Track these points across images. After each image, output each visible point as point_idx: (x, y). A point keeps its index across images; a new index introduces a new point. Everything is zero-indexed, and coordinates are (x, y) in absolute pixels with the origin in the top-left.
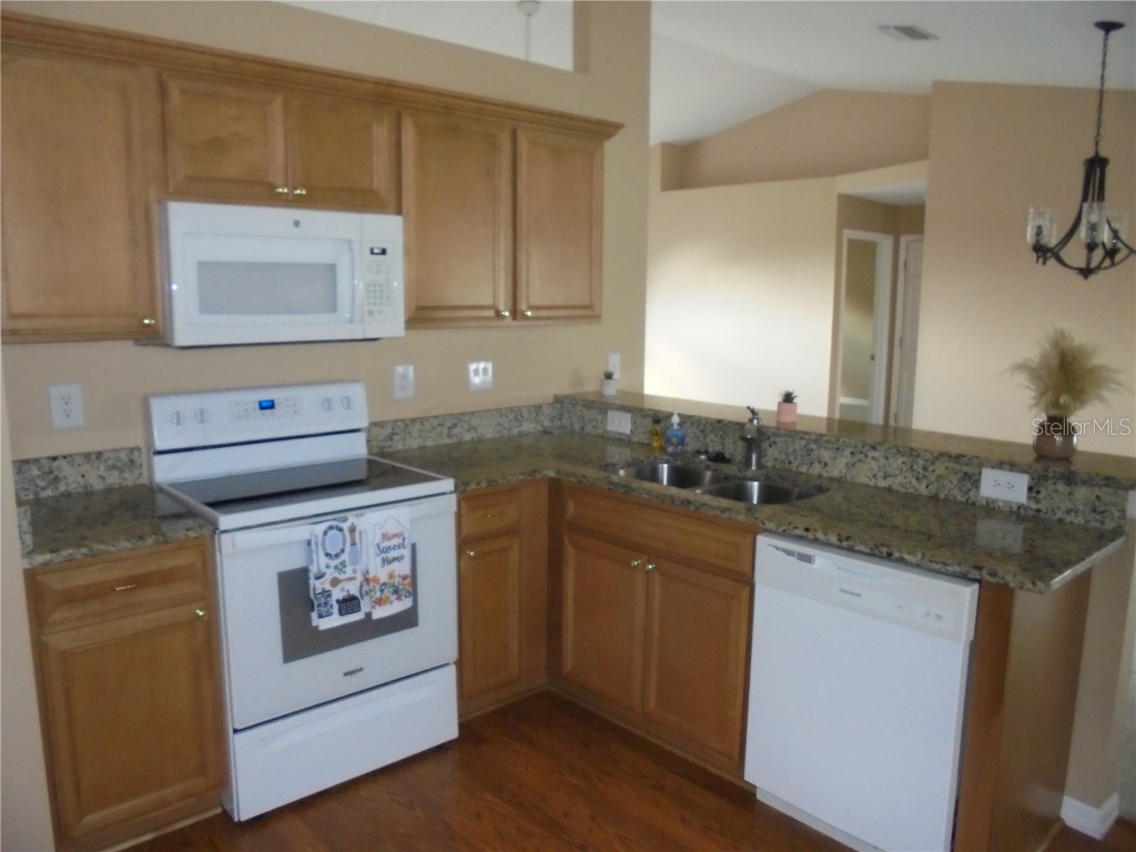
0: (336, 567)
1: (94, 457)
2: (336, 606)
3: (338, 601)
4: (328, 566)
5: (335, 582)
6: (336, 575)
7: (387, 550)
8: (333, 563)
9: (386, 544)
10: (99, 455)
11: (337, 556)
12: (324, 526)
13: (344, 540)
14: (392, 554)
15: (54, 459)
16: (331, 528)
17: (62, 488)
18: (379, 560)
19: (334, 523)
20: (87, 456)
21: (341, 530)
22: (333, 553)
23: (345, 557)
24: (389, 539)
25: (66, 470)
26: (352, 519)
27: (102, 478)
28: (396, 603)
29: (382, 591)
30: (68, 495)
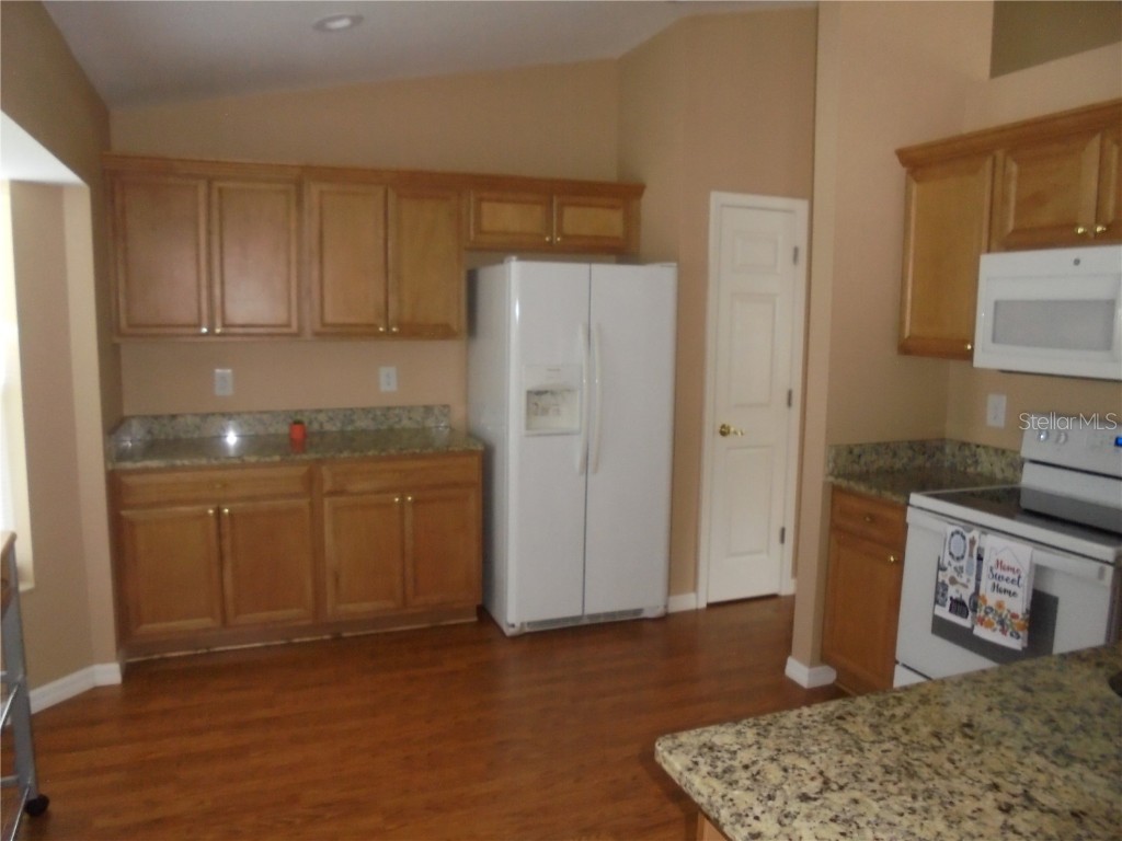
0: (955, 568)
1: (1000, 452)
2: (948, 603)
3: (951, 598)
4: (950, 564)
5: (953, 581)
6: (955, 575)
7: (1000, 578)
8: (954, 563)
9: (998, 572)
10: (1004, 452)
11: (958, 559)
12: (952, 529)
13: (965, 547)
14: (1003, 585)
15: (978, 446)
16: (958, 532)
17: (979, 469)
18: (990, 583)
19: (961, 530)
20: (996, 450)
21: (964, 538)
22: (956, 555)
23: (963, 563)
24: (1003, 568)
25: (983, 456)
26: (975, 533)
27: (1003, 471)
28: (998, 633)
29: (987, 613)
30: (980, 475)
